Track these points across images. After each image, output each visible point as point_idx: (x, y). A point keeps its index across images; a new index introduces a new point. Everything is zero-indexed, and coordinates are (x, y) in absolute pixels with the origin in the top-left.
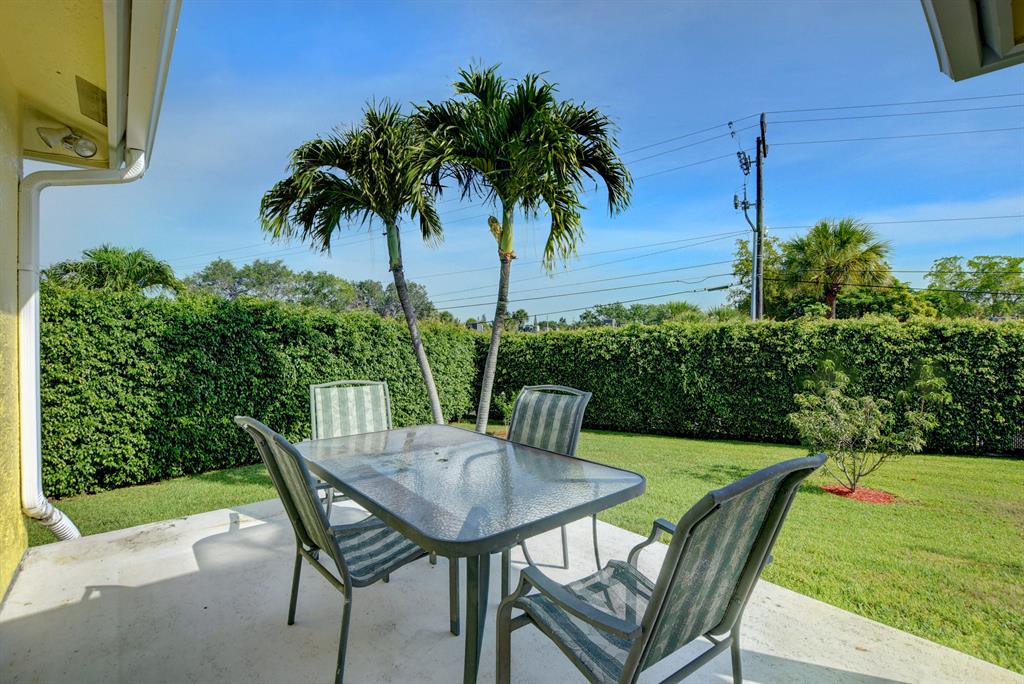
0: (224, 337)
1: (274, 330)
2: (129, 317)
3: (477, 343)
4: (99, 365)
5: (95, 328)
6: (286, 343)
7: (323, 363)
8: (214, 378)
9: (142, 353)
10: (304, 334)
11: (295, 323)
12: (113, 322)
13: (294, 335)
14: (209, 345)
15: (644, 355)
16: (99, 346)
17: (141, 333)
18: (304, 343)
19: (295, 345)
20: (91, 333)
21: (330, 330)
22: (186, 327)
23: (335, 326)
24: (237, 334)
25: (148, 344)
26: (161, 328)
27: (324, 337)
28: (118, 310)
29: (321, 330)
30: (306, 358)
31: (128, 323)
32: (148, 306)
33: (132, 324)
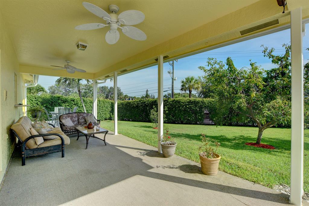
0: (52, 102)
1: (62, 101)
2: (36, 99)
3: (112, 103)
4: (31, 106)
5: (30, 100)
6: (64, 103)
7: (72, 107)
8: (50, 109)
9: (38, 104)
10: (67, 101)
11: (66, 99)
12: (33, 100)
13: (66, 101)
14: (49, 103)
15: (141, 106)
16: (31, 103)
17: (38, 101)
18: (68, 103)
19: (66, 103)
20: (30, 101)
21: (73, 101)
22: (45, 100)
23: (75, 100)
24: (55, 101)
25: (39, 103)
26: (41, 100)
27: (73, 102)
28: (34, 98)
29: (72, 101)
30: (68, 106)
31: (35, 100)
32: (39, 97)
33: (36, 100)
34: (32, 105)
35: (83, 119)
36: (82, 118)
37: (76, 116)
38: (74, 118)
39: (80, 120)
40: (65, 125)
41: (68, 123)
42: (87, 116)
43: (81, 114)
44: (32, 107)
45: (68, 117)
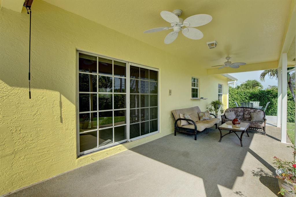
9: (246, 99)
14: (257, 98)
17: (246, 96)
22: (254, 95)
24: (263, 96)
25: (247, 98)
26: (249, 95)
32: (247, 92)
33: (245, 95)
34: (241, 99)
35: (249, 115)
36: (248, 113)
37: (241, 111)
38: (238, 113)
39: (245, 115)
40: (227, 118)
41: (230, 116)
42: (254, 112)
43: (248, 109)
44: (241, 101)
45: (233, 111)
